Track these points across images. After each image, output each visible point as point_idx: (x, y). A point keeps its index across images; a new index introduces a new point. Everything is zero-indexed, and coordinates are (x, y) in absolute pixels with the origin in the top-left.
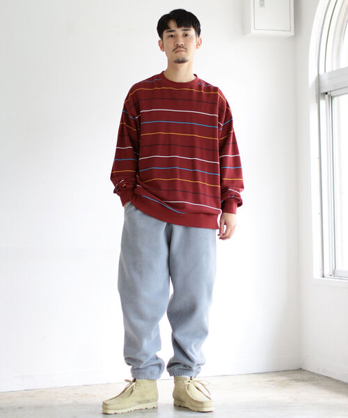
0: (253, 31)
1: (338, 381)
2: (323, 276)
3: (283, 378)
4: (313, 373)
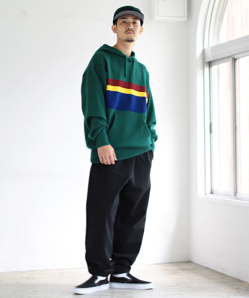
0: (157, 17)
1: (213, 271)
2: (206, 195)
3: (175, 268)
4: (197, 265)
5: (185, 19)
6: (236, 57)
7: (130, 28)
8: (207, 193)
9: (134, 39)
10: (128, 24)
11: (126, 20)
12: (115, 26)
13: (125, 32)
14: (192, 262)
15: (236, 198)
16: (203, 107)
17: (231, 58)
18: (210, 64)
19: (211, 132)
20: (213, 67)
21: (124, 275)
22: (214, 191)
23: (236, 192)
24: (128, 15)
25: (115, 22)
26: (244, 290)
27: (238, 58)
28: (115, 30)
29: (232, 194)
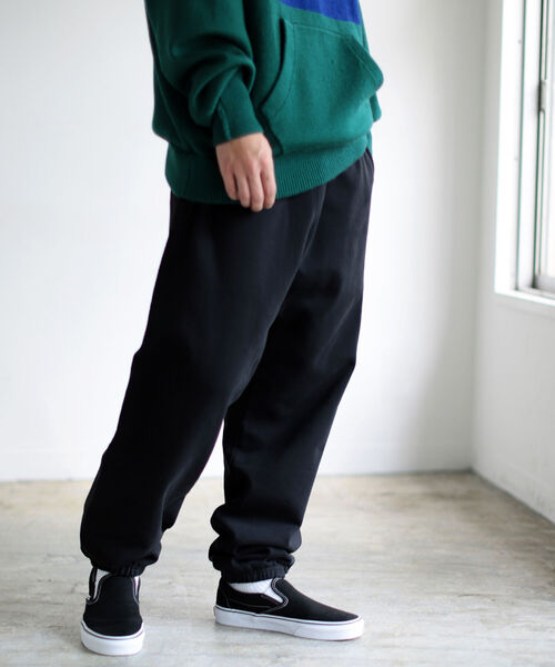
2: (517, 288)
8: (521, 285)
16: (519, 37)
19: (540, 108)
21: (263, 587)
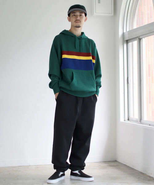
0: (95, 14)
2: (125, 121)
5: (113, 14)
6: (141, 37)
7: (78, 19)
9: (81, 25)
10: (76, 16)
11: (75, 14)
12: (69, 18)
13: (75, 22)
14: (117, 161)
15: (141, 123)
16: (123, 68)
17: (137, 38)
18: (127, 42)
20: (129, 43)
21: (77, 172)
22: (130, 119)
23: (141, 119)
24: (76, 11)
25: (69, 15)
26: (142, 179)
27: (142, 38)
28: (69, 20)
29: (139, 121)
